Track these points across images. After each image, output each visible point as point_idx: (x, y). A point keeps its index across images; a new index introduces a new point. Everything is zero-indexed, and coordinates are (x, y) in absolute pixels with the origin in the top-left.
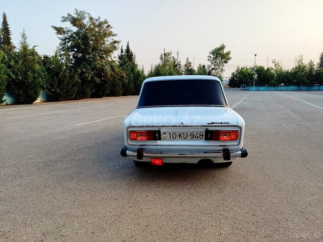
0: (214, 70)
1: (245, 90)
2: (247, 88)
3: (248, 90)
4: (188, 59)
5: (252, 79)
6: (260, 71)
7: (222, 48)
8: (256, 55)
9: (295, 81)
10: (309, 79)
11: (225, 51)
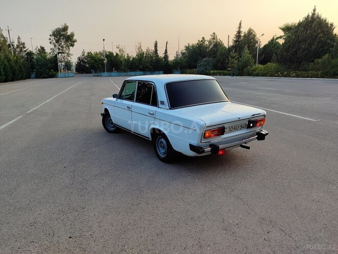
0: (60, 55)
1: (98, 76)
2: (99, 74)
3: (101, 76)
4: (19, 38)
5: (103, 64)
6: (110, 56)
7: (65, 28)
8: (104, 40)
9: (141, 67)
10: (152, 65)
11: (69, 32)
